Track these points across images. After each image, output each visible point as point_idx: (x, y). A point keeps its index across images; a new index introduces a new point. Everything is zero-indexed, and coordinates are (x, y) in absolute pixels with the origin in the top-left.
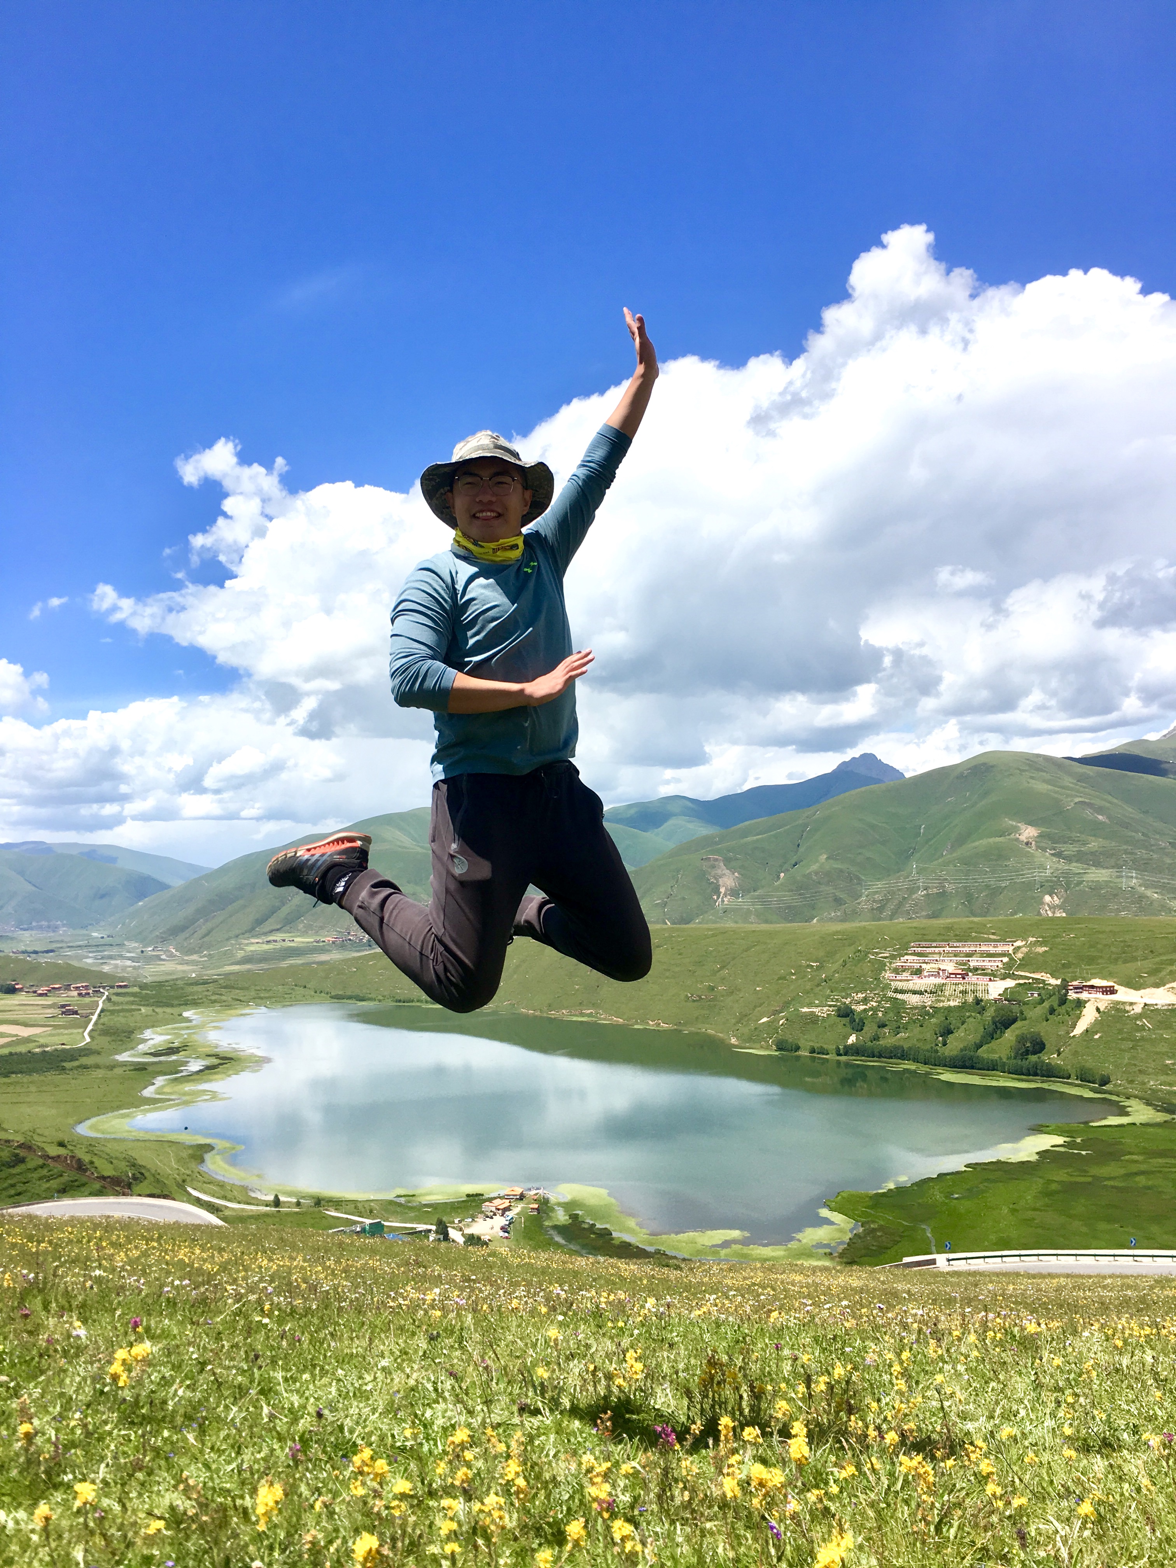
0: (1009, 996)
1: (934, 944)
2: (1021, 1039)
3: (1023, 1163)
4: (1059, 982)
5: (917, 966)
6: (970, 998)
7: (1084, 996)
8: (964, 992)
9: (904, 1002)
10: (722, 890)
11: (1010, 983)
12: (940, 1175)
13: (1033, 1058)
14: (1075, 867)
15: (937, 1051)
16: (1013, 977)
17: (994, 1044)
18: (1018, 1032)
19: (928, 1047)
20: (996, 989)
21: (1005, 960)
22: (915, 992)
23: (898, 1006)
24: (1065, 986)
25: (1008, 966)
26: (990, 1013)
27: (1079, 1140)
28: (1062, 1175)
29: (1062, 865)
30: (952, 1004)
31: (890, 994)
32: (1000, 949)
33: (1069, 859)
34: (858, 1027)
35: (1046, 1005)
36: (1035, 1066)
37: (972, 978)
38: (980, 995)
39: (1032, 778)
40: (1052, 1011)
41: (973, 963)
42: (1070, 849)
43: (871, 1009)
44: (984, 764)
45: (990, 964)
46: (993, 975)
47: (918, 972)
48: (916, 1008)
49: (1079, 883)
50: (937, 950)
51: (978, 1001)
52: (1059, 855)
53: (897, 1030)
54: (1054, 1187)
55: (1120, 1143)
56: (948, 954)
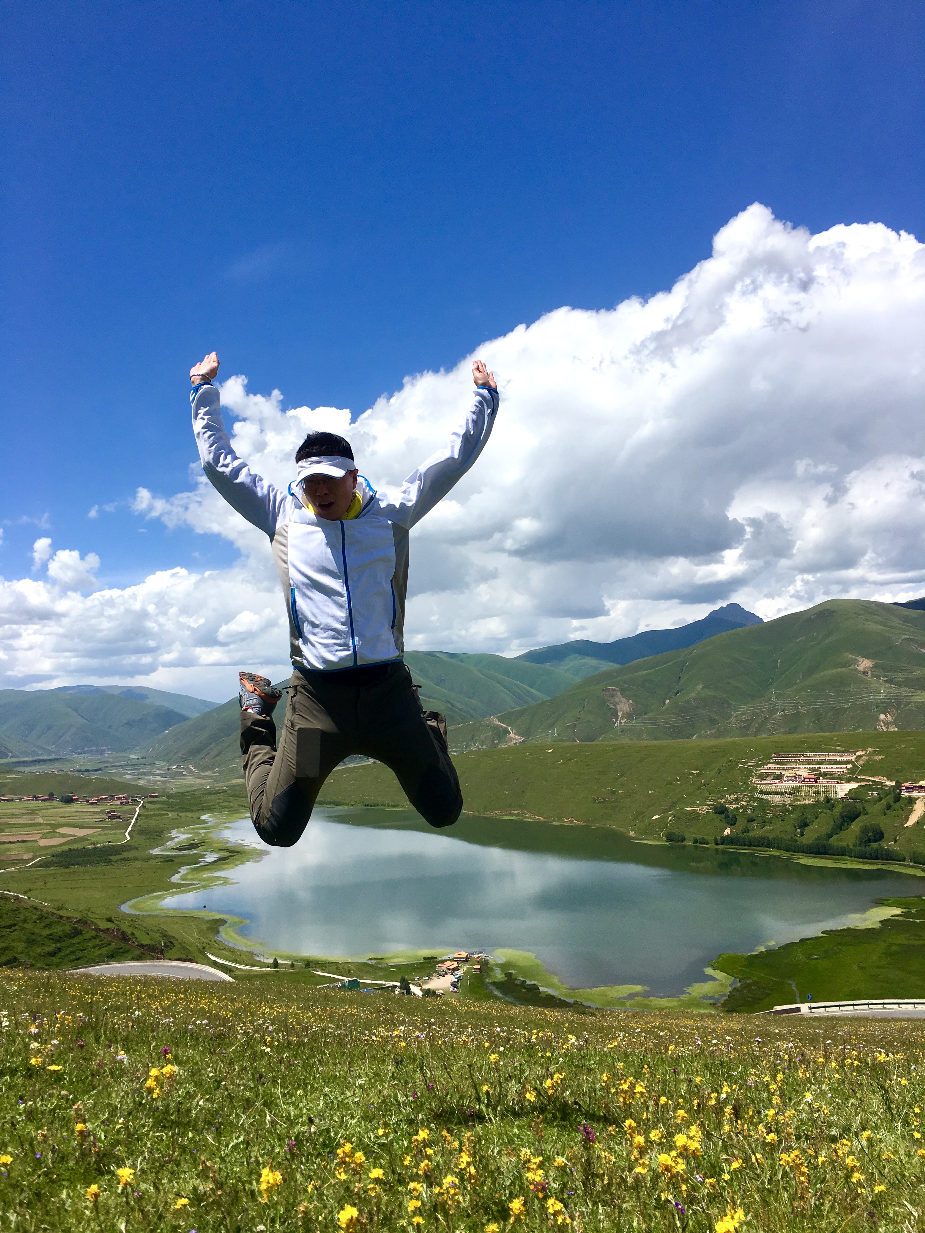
0: (854, 795)
1: (791, 755)
2: (865, 830)
3: (868, 929)
4: (893, 784)
5: (778, 772)
6: (822, 798)
7: (915, 794)
8: (817, 793)
9: (768, 801)
10: (620, 714)
11: (854, 785)
12: (802, 940)
13: (875, 845)
14: (904, 690)
15: (796, 841)
16: (856, 780)
17: (843, 834)
18: (861, 824)
19: (789, 837)
20: (843, 790)
21: (849, 766)
22: (777, 793)
23: (764, 805)
24: (898, 786)
25: (851, 771)
26: (838, 809)
27: (914, 911)
28: (901, 939)
29: (894, 690)
30: (807, 802)
31: (757, 795)
32: (844, 758)
33: (899, 685)
34: (732, 822)
35: (884, 802)
36: (877, 851)
37: (822, 781)
38: (829, 795)
39: (867, 620)
40: (889, 807)
41: (824, 769)
42: (900, 677)
43: (742, 807)
44: (827, 610)
45: (837, 770)
46: (840, 779)
47: (779, 777)
48: (778, 806)
49: (909, 703)
50: (793, 759)
51: (828, 800)
52: (890, 681)
53: (763, 824)
54: (894, 948)
56: (802, 763)
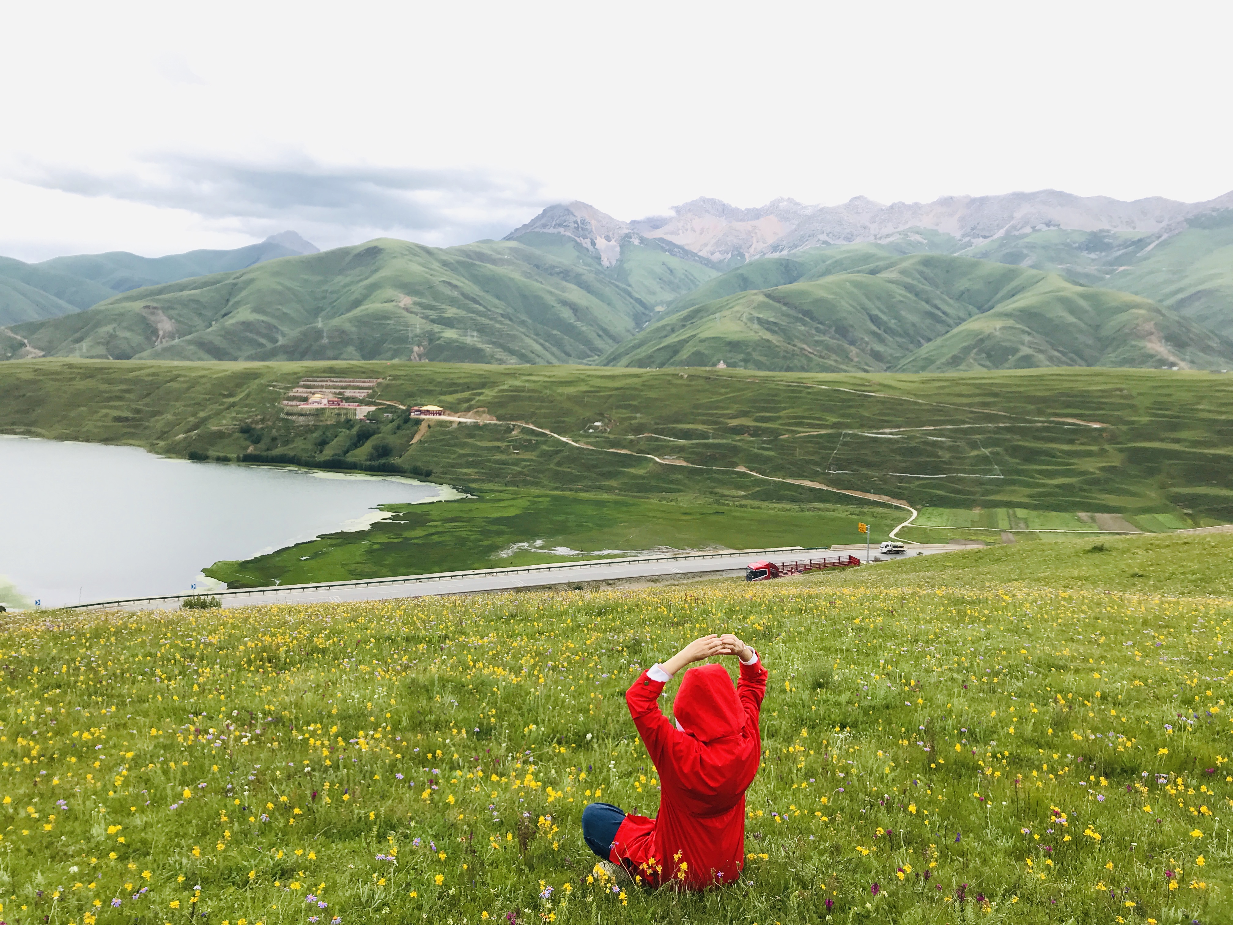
0: (371, 417)
1: (319, 379)
2: (376, 448)
3: (359, 532)
4: (404, 408)
5: (305, 395)
6: (343, 418)
7: (423, 417)
8: (339, 415)
9: (294, 422)
10: (161, 333)
11: (373, 408)
12: (297, 545)
13: (382, 461)
14: (436, 328)
15: (314, 457)
16: (375, 404)
17: (358, 451)
18: (374, 443)
19: (309, 455)
20: (362, 412)
21: (370, 391)
22: (301, 415)
23: (288, 425)
24: (409, 411)
25: (370, 396)
26: (354, 431)
27: (401, 514)
28: (383, 539)
29: (429, 327)
30: (329, 423)
31: (282, 416)
32: (366, 385)
33: (433, 321)
34: (257, 441)
35: (395, 423)
36: (384, 464)
37: (345, 405)
38: (350, 417)
39: (410, 260)
40: (399, 427)
41: (348, 393)
42: (433, 314)
43: (267, 427)
44: (375, 247)
45: (360, 395)
46: (362, 402)
47: (305, 400)
48: (302, 426)
49: (439, 338)
50: (320, 384)
51: (348, 421)
52: (426, 317)
53: (286, 442)
54: (376, 547)
55: (429, 514)
56: (328, 387)
